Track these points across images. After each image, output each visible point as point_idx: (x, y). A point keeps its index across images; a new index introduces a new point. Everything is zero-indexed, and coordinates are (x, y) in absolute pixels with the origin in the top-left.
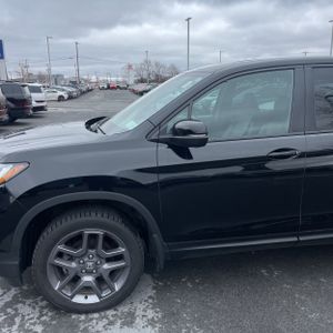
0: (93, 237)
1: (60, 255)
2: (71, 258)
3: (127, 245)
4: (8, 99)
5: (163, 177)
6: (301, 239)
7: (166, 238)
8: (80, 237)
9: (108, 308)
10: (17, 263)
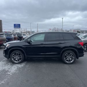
0: (17, 54)
1: (13, 56)
2: (15, 56)
3: (22, 55)
4: (18, 37)
5: (26, 46)
6: (46, 56)
7: (26, 55)
8: (16, 53)
9: (19, 63)
10: (8, 56)
